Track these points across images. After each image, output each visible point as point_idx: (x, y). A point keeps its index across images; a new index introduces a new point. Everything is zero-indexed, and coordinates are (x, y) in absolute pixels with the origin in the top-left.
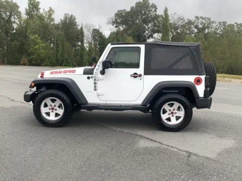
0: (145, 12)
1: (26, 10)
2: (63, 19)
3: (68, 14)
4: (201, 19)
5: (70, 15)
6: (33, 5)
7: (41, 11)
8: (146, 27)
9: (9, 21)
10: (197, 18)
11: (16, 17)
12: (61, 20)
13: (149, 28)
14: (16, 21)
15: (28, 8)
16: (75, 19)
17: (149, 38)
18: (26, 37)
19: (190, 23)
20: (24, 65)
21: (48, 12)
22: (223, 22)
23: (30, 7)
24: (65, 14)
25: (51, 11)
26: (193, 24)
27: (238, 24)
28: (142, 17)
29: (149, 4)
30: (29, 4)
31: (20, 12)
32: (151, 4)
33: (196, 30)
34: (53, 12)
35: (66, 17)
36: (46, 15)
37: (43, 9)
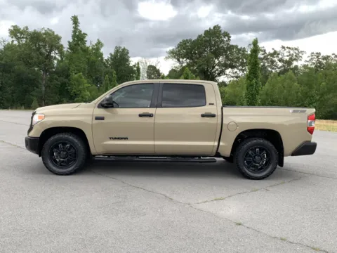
0: (216, 42)
1: (69, 42)
2: (113, 54)
3: (120, 47)
4: (287, 50)
5: (123, 48)
6: (78, 37)
7: (88, 44)
8: (217, 61)
9: (49, 57)
10: (283, 47)
11: (57, 52)
12: (111, 54)
13: (219, 62)
14: (57, 56)
15: (71, 40)
16: (128, 53)
17: (219, 75)
18: (68, 76)
19: (275, 53)
21: (96, 45)
22: (317, 53)
23: (74, 40)
24: (116, 47)
25: (99, 44)
26: (277, 57)
27: (336, 56)
28: (211, 49)
29: (221, 31)
30: (73, 36)
31: (62, 46)
32: (222, 32)
33: (280, 64)
34: (102, 45)
35: (117, 51)
36: (93, 49)
37: (90, 42)
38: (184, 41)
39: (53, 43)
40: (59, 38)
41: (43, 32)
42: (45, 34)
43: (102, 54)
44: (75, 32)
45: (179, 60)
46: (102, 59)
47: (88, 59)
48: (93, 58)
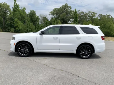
0: (66, 10)
1: (13, 8)
2: (30, 12)
3: (32, 10)
6: (16, 6)
8: (67, 16)
9: (5, 13)
10: (89, 12)
11: (8, 11)
14: (8, 13)
15: (14, 7)
16: (35, 12)
17: (68, 21)
18: (13, 20)
19: (86, 14)
20: (12, 32)
21: (23, 9)
22: (101, 14)
24: (31, 10)
25: (24, 9)
26: (88, 15)
27: (107, 15)
28: (65, 12)
30: (14, 5)
31: (10, 9)
33: (89, 17)
34: (25, 9)
35: (31, 12)
36: (22, 10)
37: (21, 8)
38: (55, 9)
39: (7, 8)
40: (9, 6)
41: (3, 3)
42: (3, 4)
43: (26, 12)
44: (15, 4)
45: (54, 15)
46: (26, 14)
47: (21, 14)
48: (22, 14)
